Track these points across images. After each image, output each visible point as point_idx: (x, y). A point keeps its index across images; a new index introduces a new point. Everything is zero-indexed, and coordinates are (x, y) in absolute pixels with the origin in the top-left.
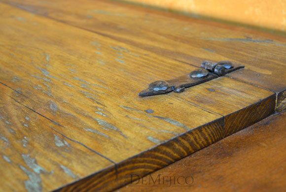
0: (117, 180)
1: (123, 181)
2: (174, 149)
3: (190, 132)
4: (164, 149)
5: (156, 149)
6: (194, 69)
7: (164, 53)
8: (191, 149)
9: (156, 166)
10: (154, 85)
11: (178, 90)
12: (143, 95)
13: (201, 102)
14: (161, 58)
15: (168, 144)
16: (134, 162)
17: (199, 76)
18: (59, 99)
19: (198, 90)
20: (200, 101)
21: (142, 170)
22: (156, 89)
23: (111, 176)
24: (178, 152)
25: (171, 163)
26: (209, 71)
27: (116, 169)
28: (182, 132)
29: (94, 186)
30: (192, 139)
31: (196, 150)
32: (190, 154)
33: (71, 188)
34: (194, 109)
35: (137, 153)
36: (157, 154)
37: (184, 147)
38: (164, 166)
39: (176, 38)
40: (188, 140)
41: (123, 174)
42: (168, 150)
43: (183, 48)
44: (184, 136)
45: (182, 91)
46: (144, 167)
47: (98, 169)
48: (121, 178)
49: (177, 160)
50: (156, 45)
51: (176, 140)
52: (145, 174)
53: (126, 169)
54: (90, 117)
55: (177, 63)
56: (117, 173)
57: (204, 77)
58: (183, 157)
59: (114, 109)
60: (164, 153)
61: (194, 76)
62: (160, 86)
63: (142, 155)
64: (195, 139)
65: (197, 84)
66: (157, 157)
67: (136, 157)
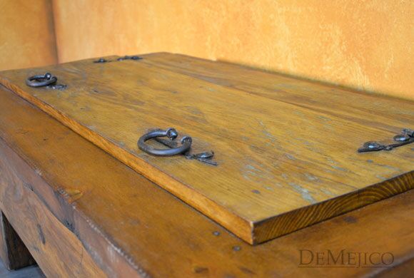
0: (358, 201)
1: (362, 203)
2: (394, 185)
3: (405, 174)
4: (388, 184)
5: (383, 183)
6: (395, 135)
7: (364, 122)
8: (405, 188)
9: (382, 196)
10: (369, 144)
11: (388, 148)
12: (360, 151)
13: (408, 157)
14: (363, 126)
15: (391, 181)
16: (369, 190)
17: (402, 139)
18: (292, 152)
19: (403, 149)
20: (406, 156)
21: (374, 197)
22: (371, 147)
23: (355, 198)
24: (396, 187)
25: (391, 196)
26: (410, 136)
27: (359, 193)
28: (400, 173)
29: (345, 203)
30: (406, 180)
31: (408, 189)
32: (404, 191)
33: (333, 202)
34: (403, 161)
35: (371, 184)
36: (384, 187)
37: (401, 185)
38: (388, 197)
39: (370, 111)
40: (404, 180)
41: (362, 198)
42: (391, 185)
43: (379, 119)
44: (401, 177)
45: (391, 149)
46: (375, 195)
47: (348, 192)
48: (361, 200)
49: (396, 194)
50: (354, 116)
51: (396, 179)
52: (376, 201)
53: (364, 195)
54: (325, 164)
55: (379, 130)
56: (359, 196)
57: (406, 140)
58: (399, 193)
59: (342, 159)
60: (388, 187)
61: (398, 139)
62: (373, 145)
63: (375, 186)
64: (408, 180)
65: (402, 145)
66: (383, 189)
67: (371, 186)
